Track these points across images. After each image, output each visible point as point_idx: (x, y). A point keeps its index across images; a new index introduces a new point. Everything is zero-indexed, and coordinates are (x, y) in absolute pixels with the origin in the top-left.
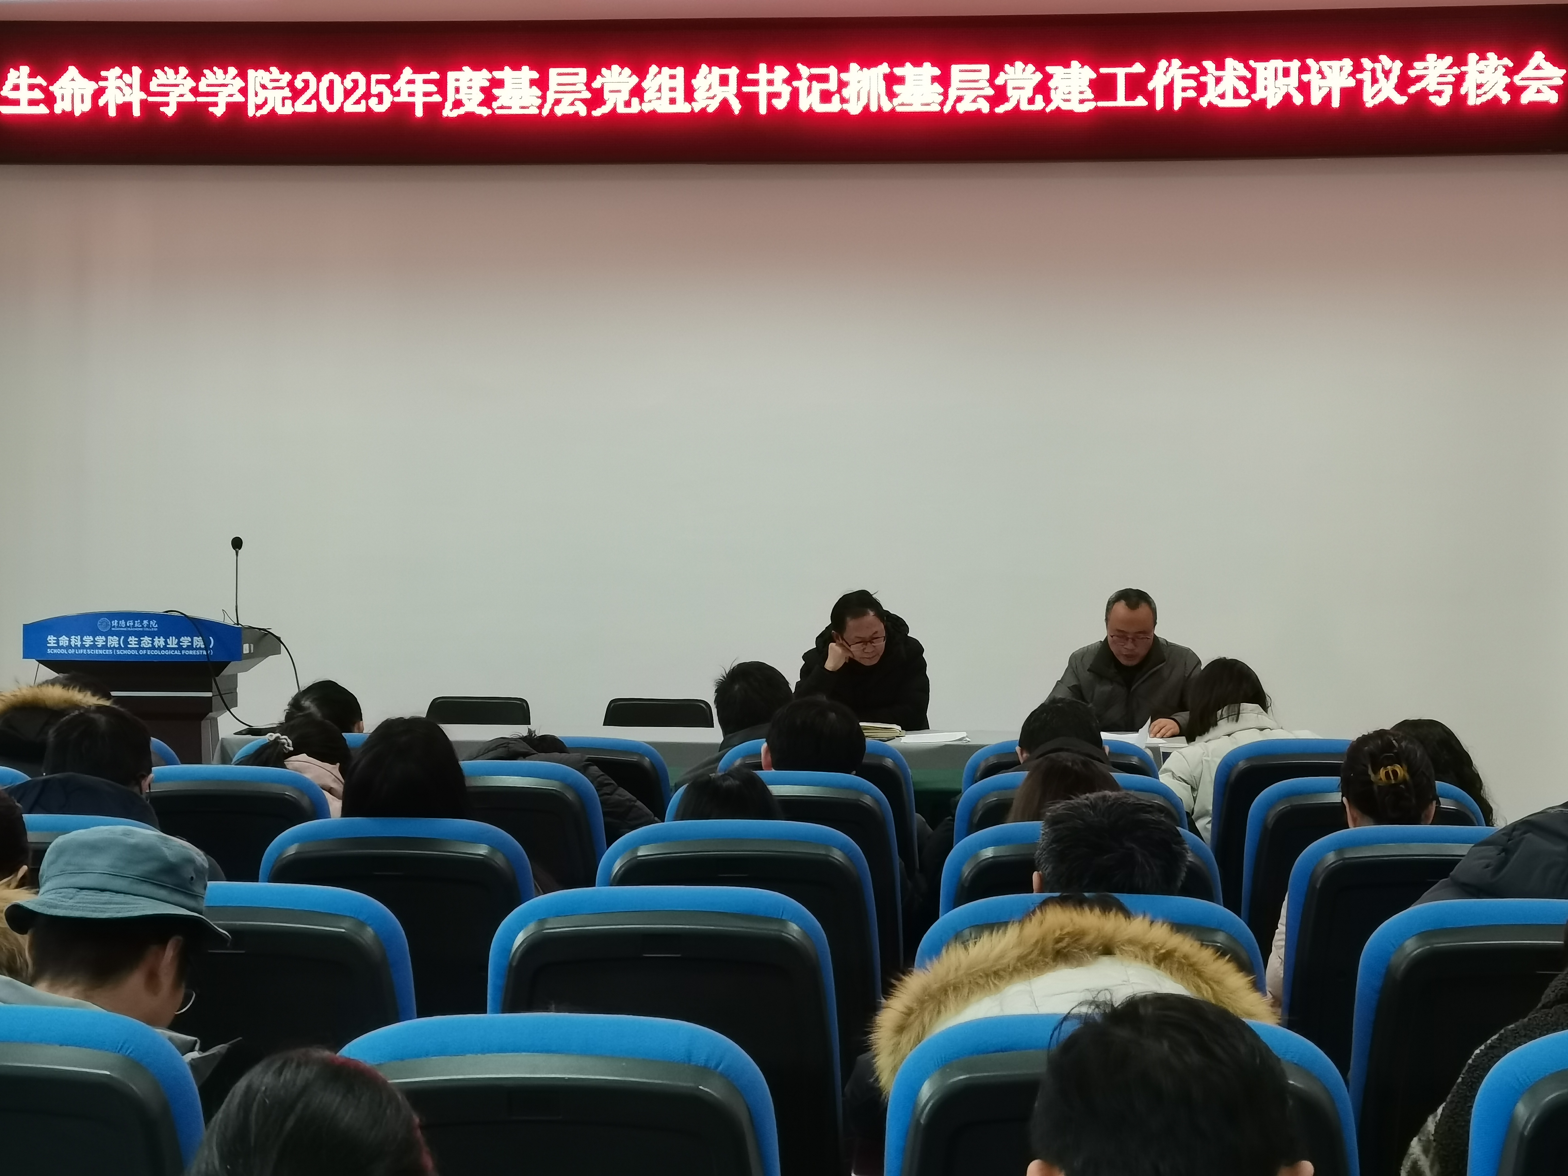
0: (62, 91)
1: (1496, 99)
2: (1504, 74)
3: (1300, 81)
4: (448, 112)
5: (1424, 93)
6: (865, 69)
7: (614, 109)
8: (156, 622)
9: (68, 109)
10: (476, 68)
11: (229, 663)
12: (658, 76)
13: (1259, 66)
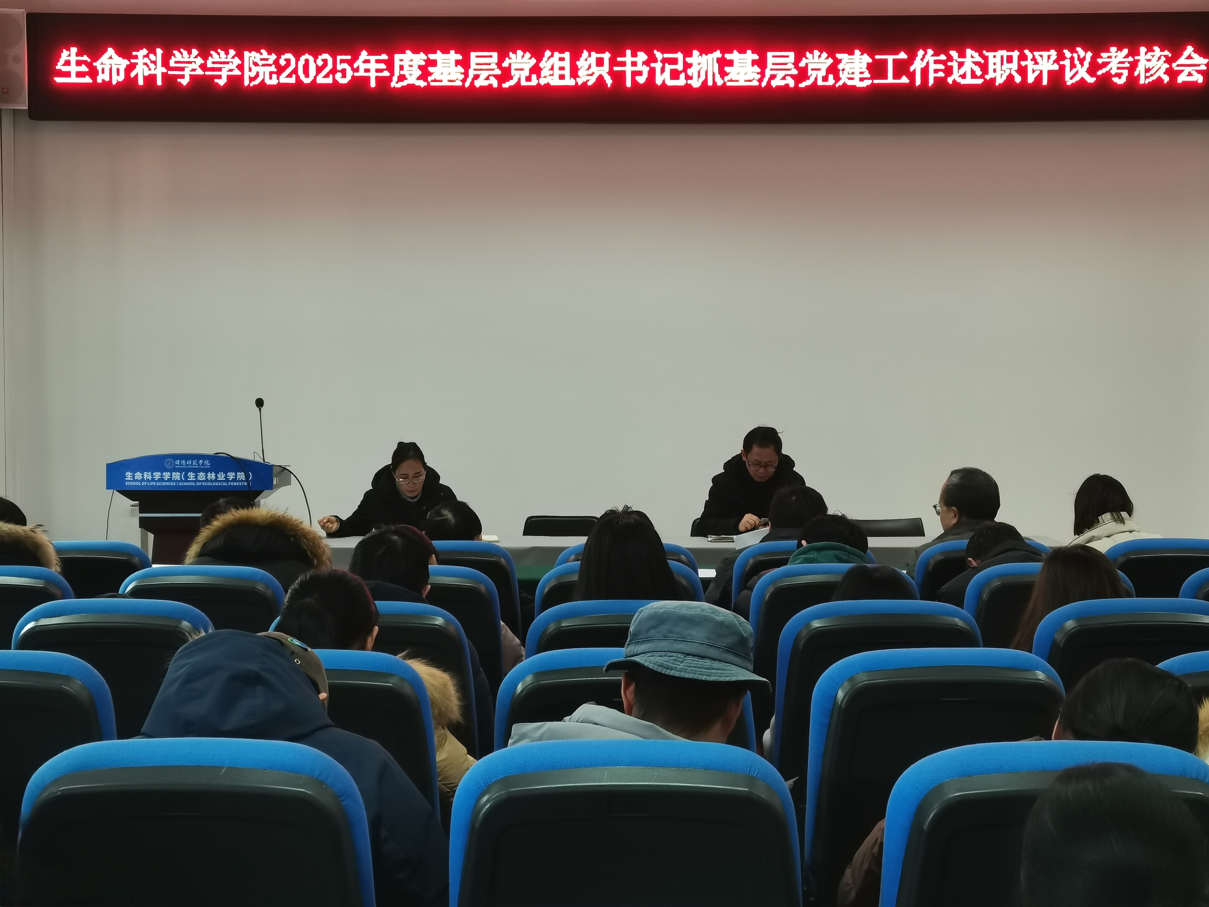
0: (103, 66)
1: (1160, 80)
2: (1165, 62)
3: (1020, 66)
4: (395, 84)
5: (1108, 75)
6: (704, 55)
7: (519, 82)
8: (208, 461)
9: (107, 79)
10: (415, 51)
11: (262, 491)
12: (551, 58)
13: (990, 55)
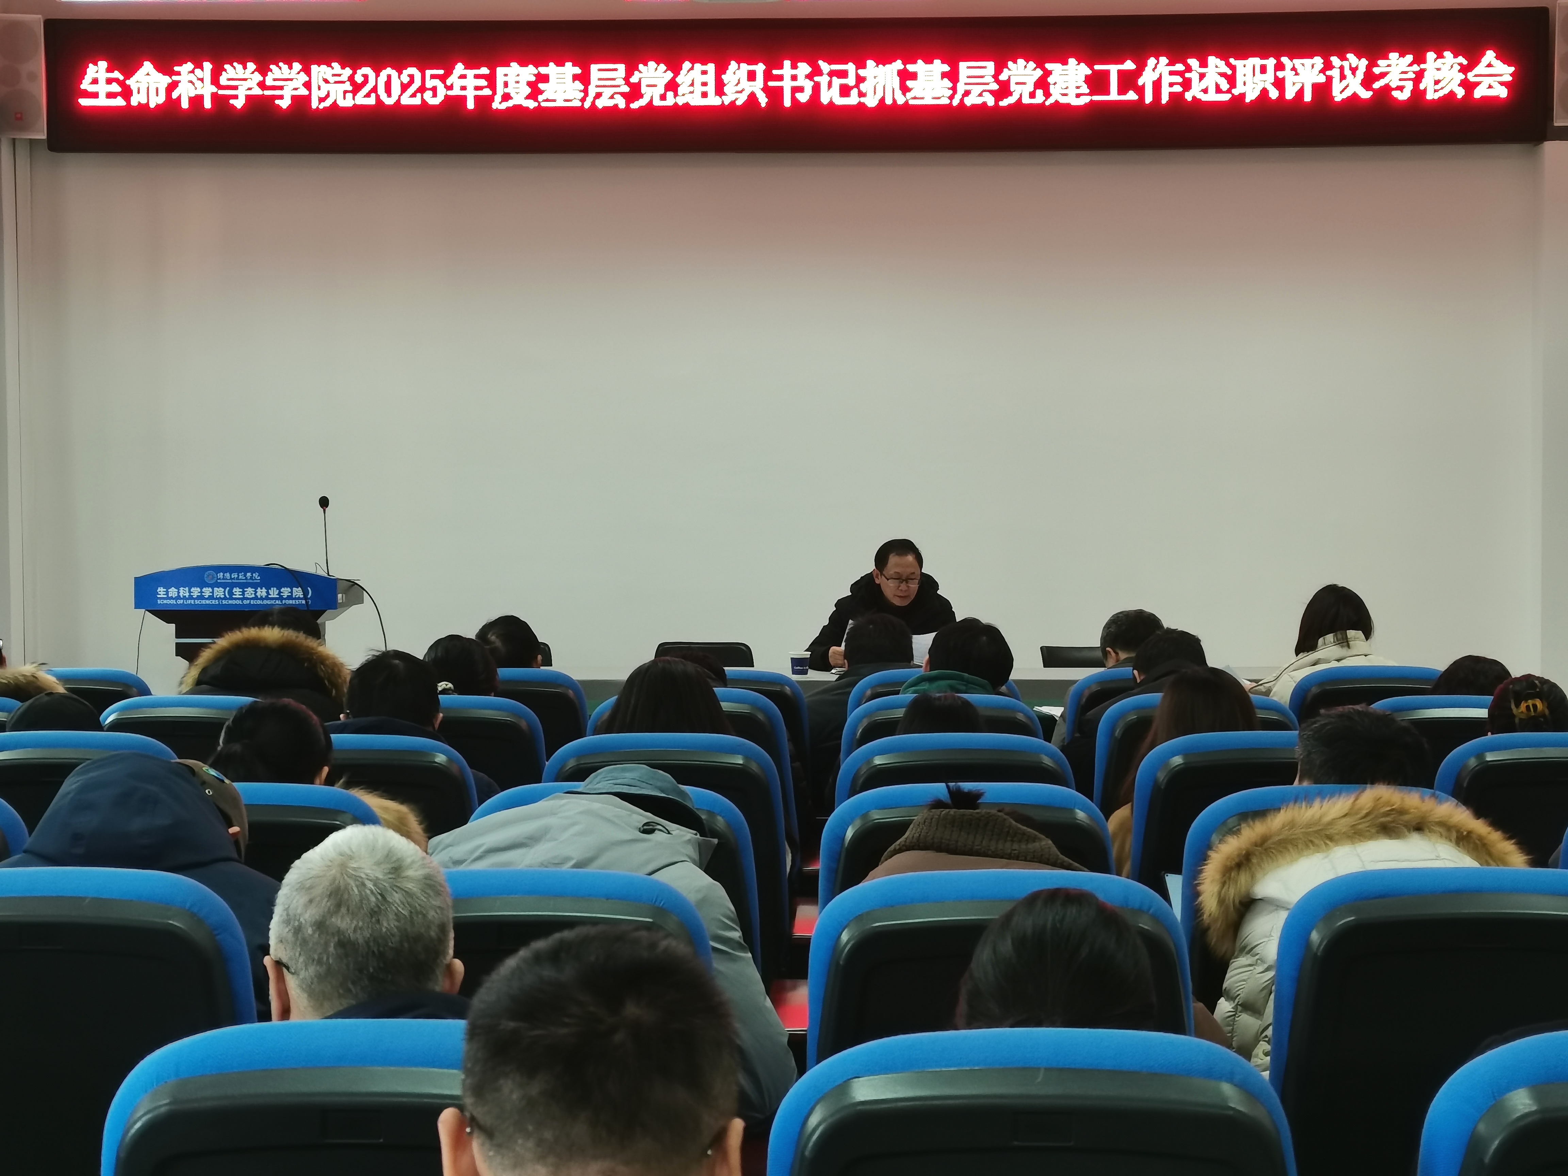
0: (138, 85)
1: (1452, 94)
2: (1460, 71)
3: (1276, 77)
4: (497, 105)
5: (1387, 88)
6: (881, 66)
7: (651, 101)
8: (258, 574)
9: (144, 101)
10: (523, 64)
11: (324, 611)
12: (691, 71)
13: (1238, 64)
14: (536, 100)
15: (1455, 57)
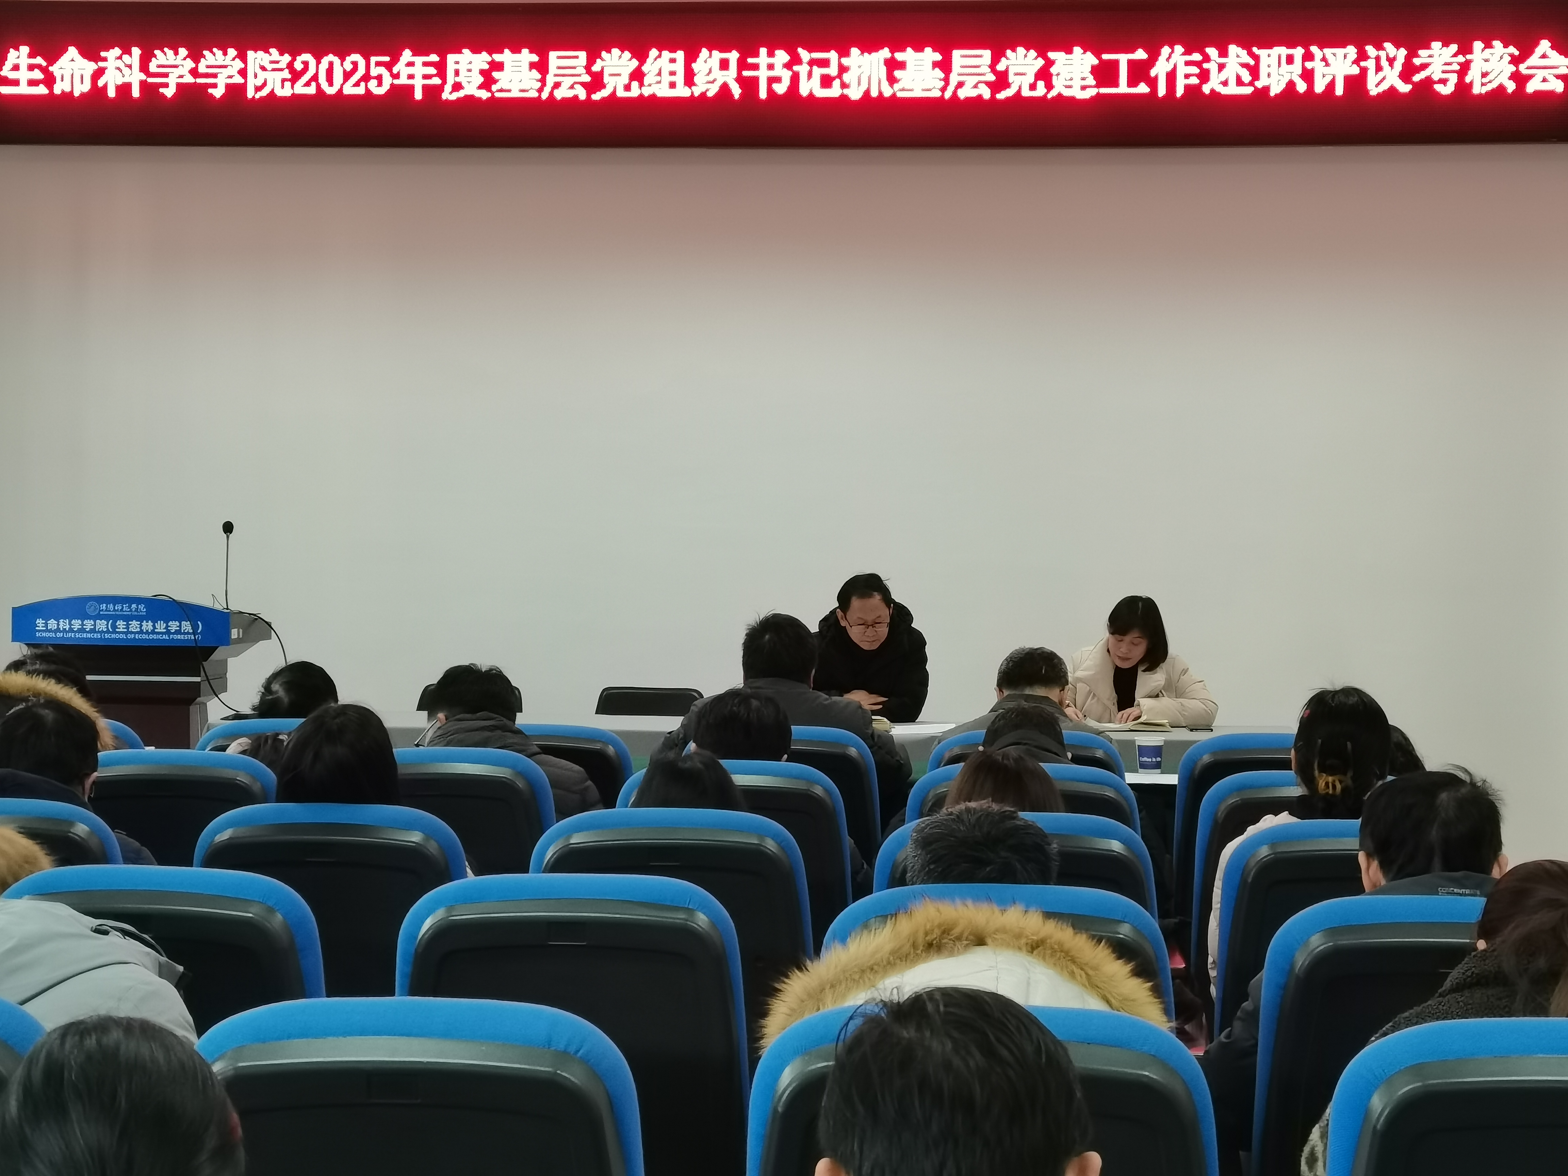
0: (62, 71)
1: (1501, 88)
2: (1510, 63)
3: (1304, 68)
4: (447, 95)
5: (1429, 81)
6: (866, 54)
7: (614, 92)
8: (143, 606)
9: (68, 89)
10: (476, 50)
11: (217, 648)
12: (658, 59)
13: (1262, 53)
14: (489, 90)
15: (1506, 46)
